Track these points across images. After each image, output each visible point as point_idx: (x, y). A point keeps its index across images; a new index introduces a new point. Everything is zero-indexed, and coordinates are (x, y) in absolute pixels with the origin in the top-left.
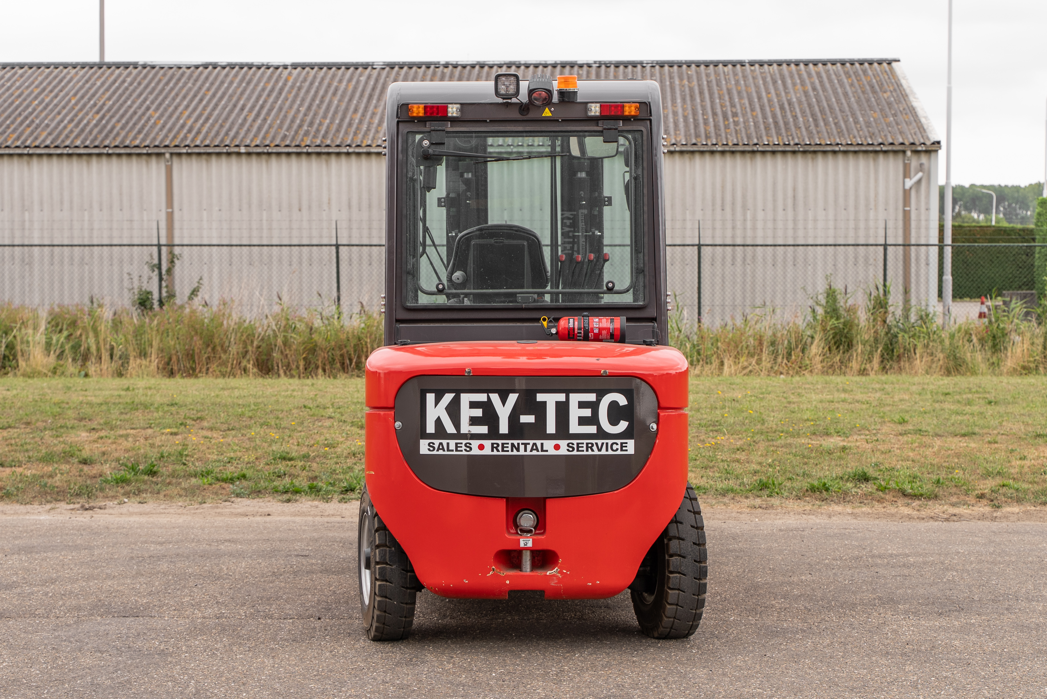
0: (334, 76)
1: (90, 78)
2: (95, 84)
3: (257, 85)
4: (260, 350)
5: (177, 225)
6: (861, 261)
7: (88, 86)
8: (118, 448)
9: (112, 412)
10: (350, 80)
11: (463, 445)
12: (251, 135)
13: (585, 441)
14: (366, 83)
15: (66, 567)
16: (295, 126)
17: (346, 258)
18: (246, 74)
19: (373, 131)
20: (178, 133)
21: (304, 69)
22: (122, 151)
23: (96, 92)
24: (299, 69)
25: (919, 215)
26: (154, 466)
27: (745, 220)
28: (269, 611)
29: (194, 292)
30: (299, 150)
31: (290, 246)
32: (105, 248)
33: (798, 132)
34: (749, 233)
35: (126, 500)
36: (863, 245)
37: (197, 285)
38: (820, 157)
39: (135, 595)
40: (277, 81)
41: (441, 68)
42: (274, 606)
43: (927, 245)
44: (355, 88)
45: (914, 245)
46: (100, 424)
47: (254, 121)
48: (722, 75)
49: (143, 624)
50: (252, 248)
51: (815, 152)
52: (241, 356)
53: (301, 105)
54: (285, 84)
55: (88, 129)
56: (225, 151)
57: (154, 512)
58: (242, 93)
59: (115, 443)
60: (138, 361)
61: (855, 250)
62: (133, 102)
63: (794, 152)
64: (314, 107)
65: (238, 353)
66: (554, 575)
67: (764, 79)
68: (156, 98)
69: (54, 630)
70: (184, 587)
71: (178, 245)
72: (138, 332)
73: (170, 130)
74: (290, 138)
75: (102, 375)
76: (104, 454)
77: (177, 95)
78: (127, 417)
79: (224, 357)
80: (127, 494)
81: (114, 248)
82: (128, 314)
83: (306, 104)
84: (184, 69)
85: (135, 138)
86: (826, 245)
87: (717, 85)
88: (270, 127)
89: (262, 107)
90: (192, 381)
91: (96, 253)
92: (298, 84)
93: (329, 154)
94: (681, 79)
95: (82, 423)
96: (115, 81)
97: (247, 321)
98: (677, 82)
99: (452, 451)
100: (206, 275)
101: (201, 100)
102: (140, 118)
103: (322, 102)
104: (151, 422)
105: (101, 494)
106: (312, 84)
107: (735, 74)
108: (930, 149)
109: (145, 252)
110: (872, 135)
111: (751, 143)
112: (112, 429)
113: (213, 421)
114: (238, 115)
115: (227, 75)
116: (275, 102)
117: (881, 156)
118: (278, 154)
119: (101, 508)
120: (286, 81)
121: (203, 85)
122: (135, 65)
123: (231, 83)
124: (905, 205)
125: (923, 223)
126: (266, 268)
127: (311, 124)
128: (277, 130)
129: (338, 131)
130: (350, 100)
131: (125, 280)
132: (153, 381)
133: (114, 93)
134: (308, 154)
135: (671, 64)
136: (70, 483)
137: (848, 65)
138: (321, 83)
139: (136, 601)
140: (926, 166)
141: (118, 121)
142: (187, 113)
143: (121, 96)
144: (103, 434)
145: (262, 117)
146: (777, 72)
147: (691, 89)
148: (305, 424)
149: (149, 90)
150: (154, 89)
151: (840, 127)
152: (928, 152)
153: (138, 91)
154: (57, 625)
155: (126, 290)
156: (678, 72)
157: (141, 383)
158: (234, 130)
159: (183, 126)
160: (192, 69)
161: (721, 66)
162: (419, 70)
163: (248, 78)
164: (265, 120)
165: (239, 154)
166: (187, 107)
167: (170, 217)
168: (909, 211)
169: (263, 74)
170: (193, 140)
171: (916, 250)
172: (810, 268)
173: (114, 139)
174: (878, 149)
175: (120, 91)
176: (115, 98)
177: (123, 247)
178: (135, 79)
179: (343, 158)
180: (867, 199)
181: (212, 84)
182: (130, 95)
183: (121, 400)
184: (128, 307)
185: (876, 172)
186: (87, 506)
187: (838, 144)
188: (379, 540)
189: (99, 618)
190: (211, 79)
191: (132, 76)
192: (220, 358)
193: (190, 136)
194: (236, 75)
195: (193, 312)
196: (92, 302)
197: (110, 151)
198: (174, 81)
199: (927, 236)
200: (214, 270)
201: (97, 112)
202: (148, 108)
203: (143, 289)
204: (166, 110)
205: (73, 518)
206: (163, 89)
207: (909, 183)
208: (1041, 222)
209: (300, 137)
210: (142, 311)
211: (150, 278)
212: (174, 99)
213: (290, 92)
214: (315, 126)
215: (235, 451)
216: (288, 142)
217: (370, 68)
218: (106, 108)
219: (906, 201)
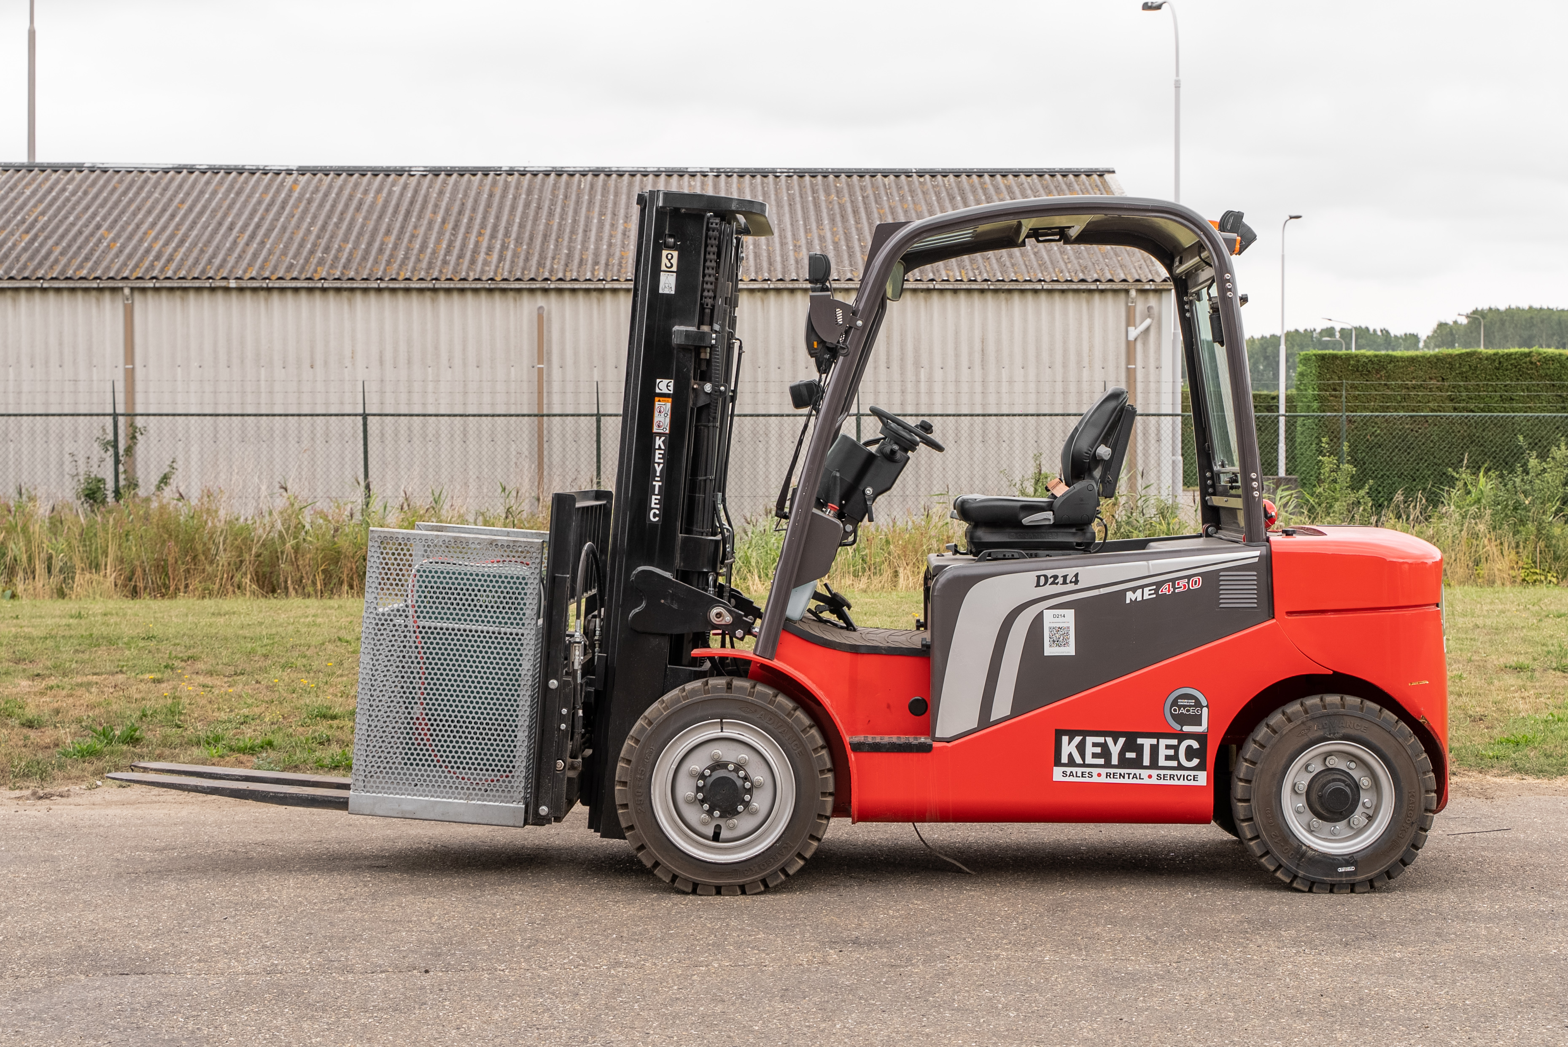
0: (356, 185)
1: (16, 185)
2: (23, 193)
3: (250, 196)
4: (261, 559)
5: (139, 386)
7: (12, 195)
8: (78, 703)
9: (63, 649)
10: (379, 191)
12: (244, 264)
14: (402, 194)
15: (20, 892)
16: (305, 252)
17: (377, 432)
18: (235, 181)
19: (413, 259)
20: (141, 260)
21: (315, 175)
22: (63, 285)
23: (25, 204)
24: (308, 175)
25: (1147, 375)
26: (135, 730)
27: (918, 381)
28: (347, 959)
29: (165, 480)
30: (311, 284)
31: (299, 415)
32: (38, 418)
33: (987, 264)
34: (924, 398)
35: (99, 783)
37: (168, 470)
38: (1016, 297)
39: (134, 937)
40: (278, 191)
41: (504, 175)
42: (352, 951)
44: (387, 202)
46: (47, 668)
47: (247, 244)
48: (882, 189)
49: (154, 987)
50: (246, 418)
51: (1010, 291)
52: (232, 566)
53: (312, 224)
54: (289, 195)
55: (14, 254)
56: (208, 285)
57: (143, 800)
58: (230, 207)
59: (71, 696)
60: (88, 576)
62: (78, 218)
63: (982, 291)
64: (330, 227)
65: (229, 564)
67: (938, 195)
68: (109, 213)
69: (15, 1000)
70: (207, 921)
71: (142, 415)
72: (86, 536)
73: (130, 257)
74: (298, 269)
75: (35, 596)
76: (57, 712)
77: (139, 209)
78: (86, 656)
79: (209, 569)
80: (99, 773)
81: (51, 418)
82: (71, 510)
83: (320, 223)
84: (148, 174)
85: (81, 267)
87: (876, 202)
88: (270, 253)
89: (258, 226)
90: (166, 603)
91: (25, 425)
92: (308, 196)
93: (352, 290)
94: (828, 194)
95: (21, 667)
96: (51, 189)
97: (242, 520)
98: (822, 197)
100: (181, 456)
101: (173, 216)
102: (87, 240)
103: (341, 219)
104: (122, 663)
105: (61, 774)
106: (326, 195)
107: (899, 188)
108: (1161, 287)
109: (95, 425)
110: (1084, 269)
111: (925, 278)
112: (65, 675)
113: (212, 661)
114: (225, 237)
115: (208, 183)
116: (276, 219)
117: (1097, 296)
118: (282, 290)
119: (62, 796)
120: (291, 190)
121: (175, 195)
122: (80, 168)
123: (214, 193)
124: (1128, 362)
125: (1153, 386)
126: (265, 446)
127: (327, 249)
128: (280, 257)
129: (364, 258)
130: (380, 217)
131: (67, 463)
132: (111, 605)
133: (50, 205)
134: (324, 290)
135: (814, 174)
136: (12, 758)
137: (1047, 176)
138: (339, 194)
139: (137, 947)
140: (1155, 310)
141: (57, 244)
142: (153, 234)
143: (59, 209)
144: (53, 681)
145: (258, 239)
146: (954, 185)
147: (842, 207)
148: (346, 665)
149: (99, 201)
150: (106, 200)
151: (1042, 258)
152: (1158, 292)
153: (84, 203)
154: (18, 992)
155: (67, 476)
156: (823, 185)
157: (97, 607)
158: (220, 257)
159: (148, 251)
160: (159, 173)
161: (879, 176)
162: (473, 178)
163: (237, 186)
164: (262, 243)
165: (227, 289)
166: (153, 225)
167: (130, 376)
168: (1135, 369)
169: (258, 182)
170: (162, 270)
171: (1144, 422)
172: (1004, 445)
173: (51, 267)
174: (1093, 287)
175: (59, 203)
176: (51, 212)
177: (64, 418)
178: (79, 186)
179: (372, 296)
180: (1079, 354)
181: (188, 194)
182: (73, 208)
183: (73, 633)
184: (70, 501)
185: (1091, 317)
186: (41, 793)
187: (1040, 281)
189: (83, 977)
190: (186, 187)
191: (75, 183)
192: (204, 570)
193: (159, 265)
194: (221, 183)
195: (162, 508)
196: (20, 494)
197: (45, 285)
198: (134, 189)
199: (1158, 403)
200: (193, 449)
201: (27, 232)
202: (98, 227)
203: (93, 476)
204: (123, 229)
205: (21, 812)
206: (119, 201)
207: (1133, 333)
208: (1305, 385)
209: (313, 267)
210: (91, 506)
211: (102, 460)
212: (134, 214)
213: (296, 206)
214: (333, 252)
215: (249, 706)
216: (295, 274)
217: (406, 174)
218: (38, 226)
219: (1130, 356)
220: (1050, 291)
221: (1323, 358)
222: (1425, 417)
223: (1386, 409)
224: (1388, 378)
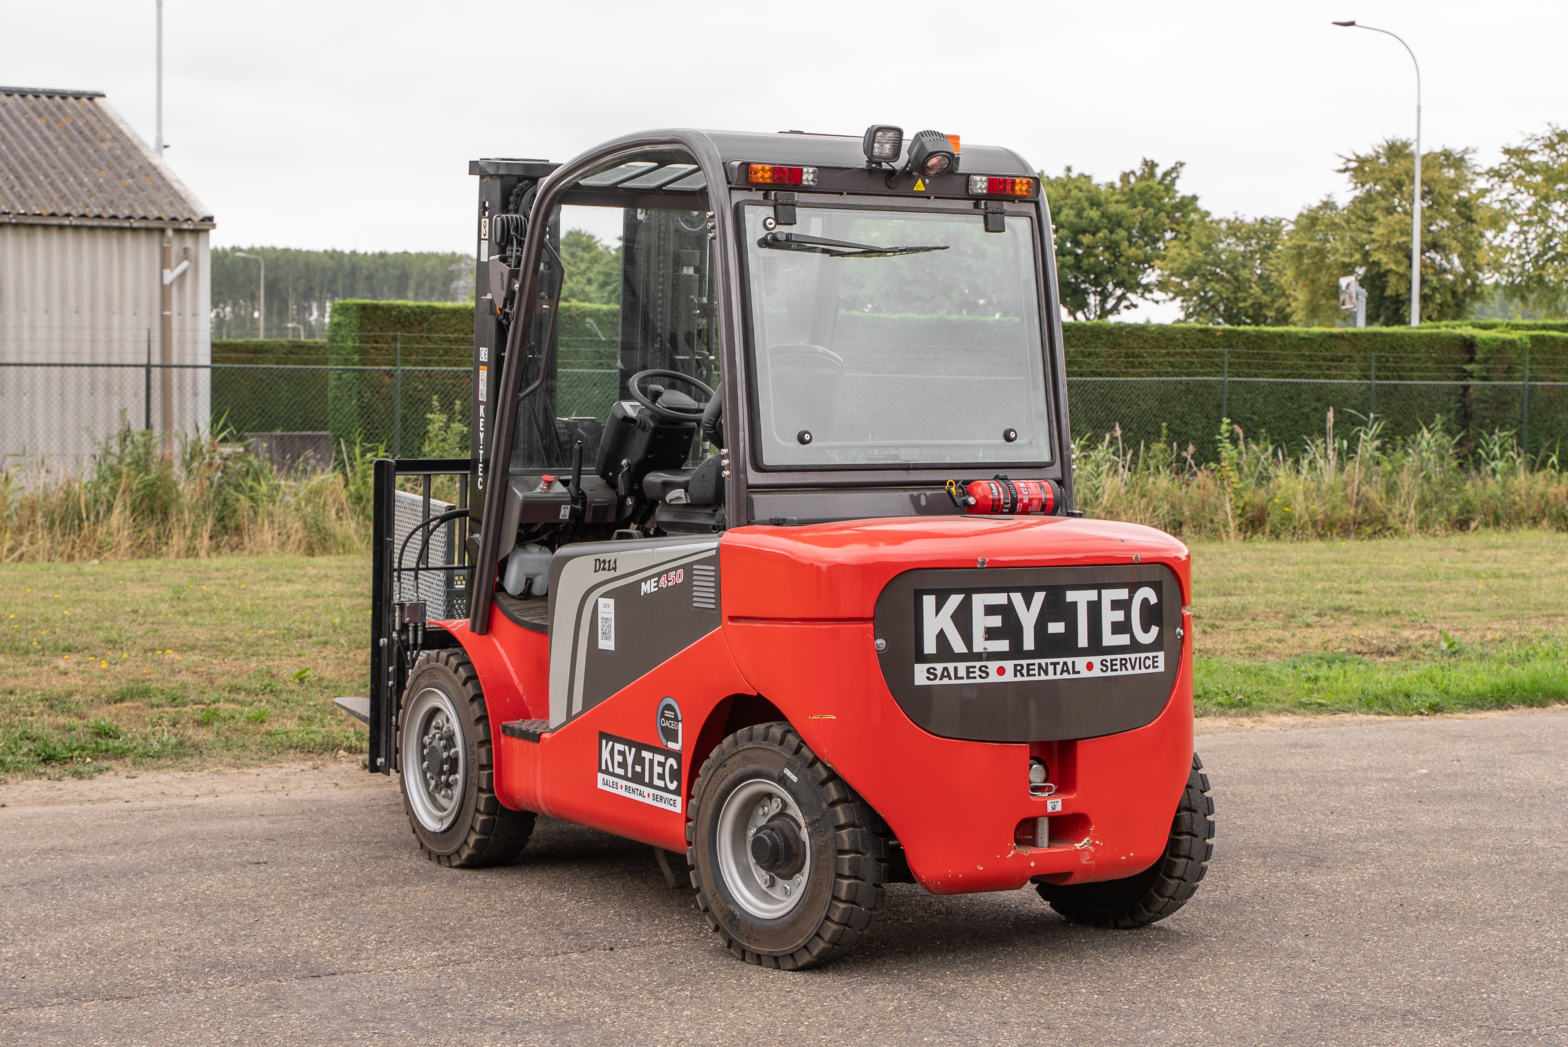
6: (101, 388)
11: (977, 670)
13: (1119, 657)
25: (182, 323)
36: (103, 365)
38: (39, 234)
43: (195, 367)
45: (175, 366)
51: (32, 226)
61: (92, 372)
66: (1085, 850)
86: (49, 365)
99: (962, 678)
108: (200, 227)
117: (129, 236)
124: (163, 308)
125: (189, 335)
140: (192, 253)
152: (195, 232)
168: (170, 317)
171: (179, 374)
172: (25, 398)
174: (125, 224)
180: (109, 298)
185: (122, 257)
187: (67, 215)
188: (845, 817)
199: (195, 354)
207: (169, 276)
208: (337, 336)
219: (165, 303)
220: (77, 228)
221: (364, 307)
222: (467, 372)
223: (427, 363)
224: (430, 330)
